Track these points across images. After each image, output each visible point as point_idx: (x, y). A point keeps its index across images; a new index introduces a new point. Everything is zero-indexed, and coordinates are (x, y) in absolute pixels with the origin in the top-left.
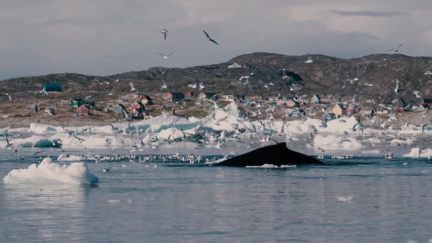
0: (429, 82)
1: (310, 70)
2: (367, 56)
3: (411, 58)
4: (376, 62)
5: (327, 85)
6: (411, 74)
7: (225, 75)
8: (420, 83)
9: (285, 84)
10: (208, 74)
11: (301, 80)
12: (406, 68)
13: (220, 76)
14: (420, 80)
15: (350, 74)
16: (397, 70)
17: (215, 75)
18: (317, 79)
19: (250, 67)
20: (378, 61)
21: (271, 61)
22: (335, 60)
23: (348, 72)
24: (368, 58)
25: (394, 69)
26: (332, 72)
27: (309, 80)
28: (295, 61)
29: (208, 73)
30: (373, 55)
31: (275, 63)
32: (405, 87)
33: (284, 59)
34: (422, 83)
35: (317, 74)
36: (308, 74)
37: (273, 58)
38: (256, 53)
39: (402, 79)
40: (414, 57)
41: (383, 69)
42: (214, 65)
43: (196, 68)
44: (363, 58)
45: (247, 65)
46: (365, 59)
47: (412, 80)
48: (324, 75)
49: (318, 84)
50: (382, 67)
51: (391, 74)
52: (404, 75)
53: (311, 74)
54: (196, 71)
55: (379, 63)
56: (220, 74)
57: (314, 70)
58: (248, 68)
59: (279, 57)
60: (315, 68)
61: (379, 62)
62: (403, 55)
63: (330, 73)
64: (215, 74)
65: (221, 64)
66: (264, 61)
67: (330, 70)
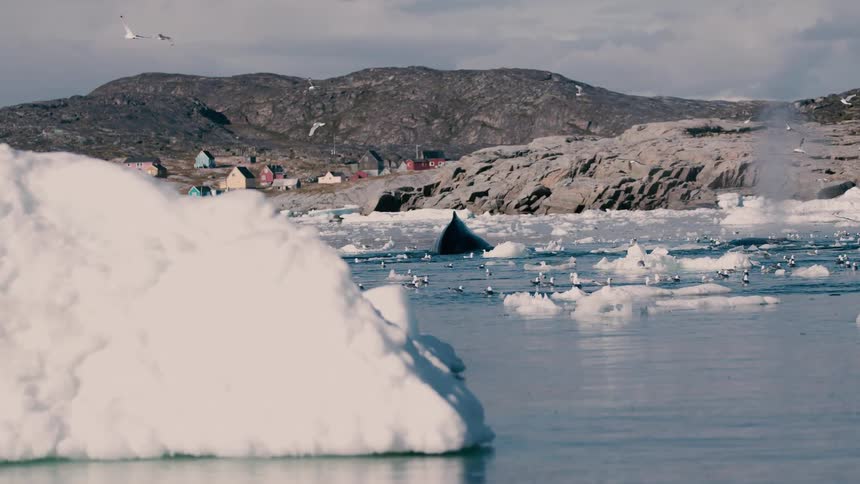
0: (476, 118)
1: (248, 104)
2: (357, 73)
3: (439, 74)
4: (374, 83)
5: (281, 131)
6: (440, 105)
7: (78, 119)
8: (458, 121)
9: (195, 132)
10: (46, 119)
11: (228, 122)
12: (432, 93)
13: (69, 122)
14: (458, 116)
15: (324, 108)
16: (413, 97)
17: (59, 120)
18: (261, 121)
19: (129, 102)
20: (377, 81)
21: (173, 88)
22: (296, 83)
23: (319, 105)
24: (357, 76)
25: (408, 95)
26: (290, 105)
27: (245, 123)
28: (220, 87)
29: (46, 116)
30: (367, 70)
31: (179, 92)
32: (430, 130)
33: (197, 84)
34: (461, 121)
35: (260, 111)
36: (243, 111)
37: (177, 84)
38: (144, 75)
39: (423, 115)
40: (445, 72)
41: (387, 96)
42: (60, 100)
43: (22, 107)
44: (347, 76)
45: (124, 97)
46: (352, 79)
47: (443, 115)
48: (274, 111)
49: (262, 129)
50: (387, 93)
51: (403, 106)
52: (426, 106)
53: (249, 112)
54: (21, 114)
55: (379, 85)
56: (68, 118)
57: (254, 103)
58: (125, 103)
59: (188, 81)
60: (257, 101)
61: (380, 82)
62: (425, 69)
63: (285, 109)
64: (60, 117)
65: (72, 98)
66: (160, 90)
67: (287, 103)
